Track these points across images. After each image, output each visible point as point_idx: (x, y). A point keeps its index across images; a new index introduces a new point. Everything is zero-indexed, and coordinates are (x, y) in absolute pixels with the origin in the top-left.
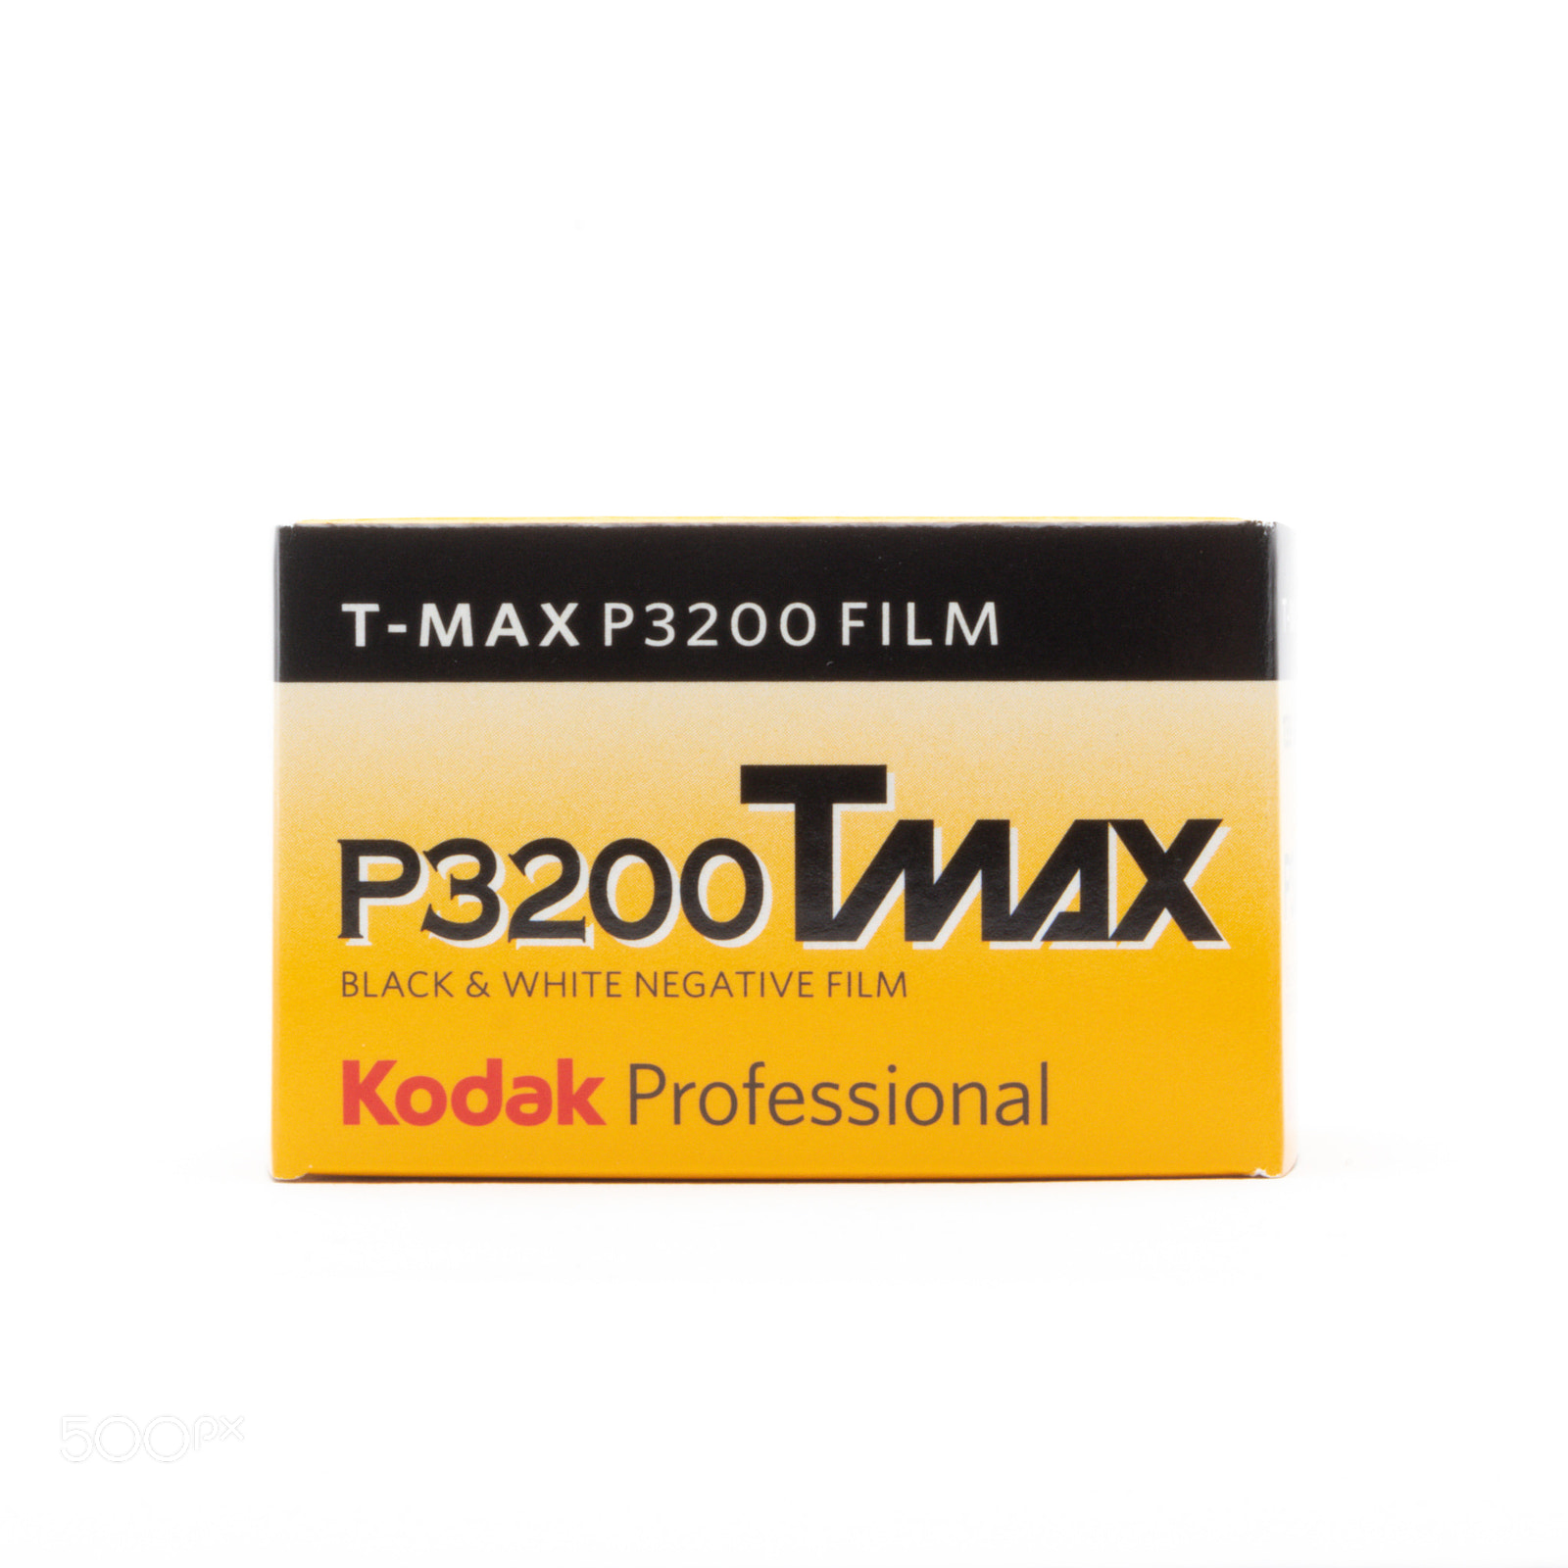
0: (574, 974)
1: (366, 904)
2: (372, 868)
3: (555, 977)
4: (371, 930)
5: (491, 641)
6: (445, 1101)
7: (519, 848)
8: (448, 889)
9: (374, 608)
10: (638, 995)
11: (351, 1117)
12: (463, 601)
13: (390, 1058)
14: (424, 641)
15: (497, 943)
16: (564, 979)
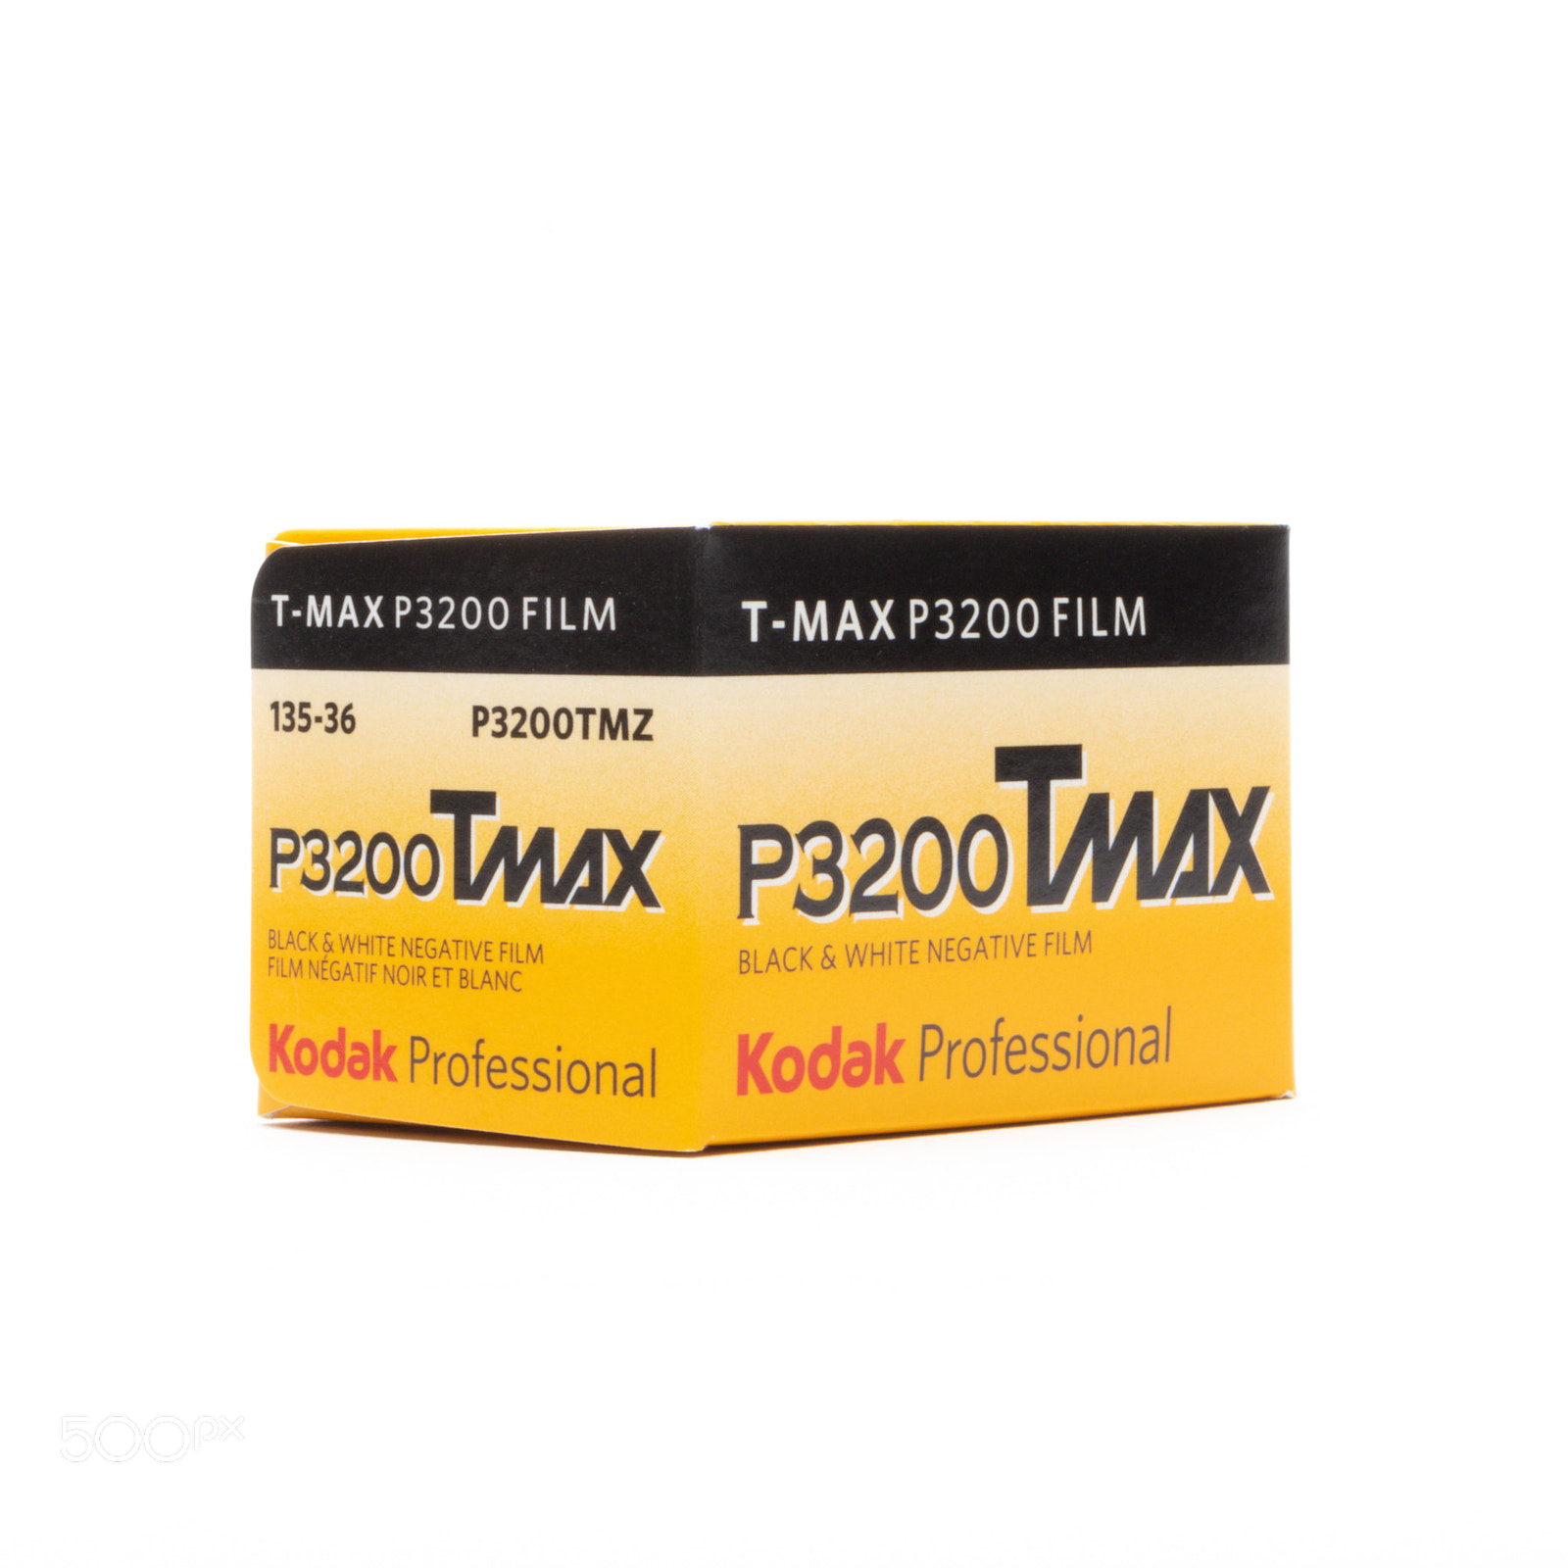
0: (890, 944)
1: (757, 885)
2: (762, 850)
3: (878, 949)
4: (760, 909)
5: (839, 637)
6: (804, 1068)
7: (857, 828)
8: (810, 868)
9: (763, 605)
10: (929, 961)
11: (742, 1089)
12: (822, 599)
13: (769, 1031)
14: (796, 637)
15: (842, 918)
16: (883, 949)
